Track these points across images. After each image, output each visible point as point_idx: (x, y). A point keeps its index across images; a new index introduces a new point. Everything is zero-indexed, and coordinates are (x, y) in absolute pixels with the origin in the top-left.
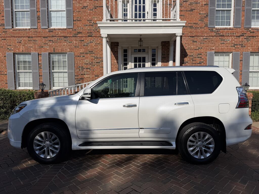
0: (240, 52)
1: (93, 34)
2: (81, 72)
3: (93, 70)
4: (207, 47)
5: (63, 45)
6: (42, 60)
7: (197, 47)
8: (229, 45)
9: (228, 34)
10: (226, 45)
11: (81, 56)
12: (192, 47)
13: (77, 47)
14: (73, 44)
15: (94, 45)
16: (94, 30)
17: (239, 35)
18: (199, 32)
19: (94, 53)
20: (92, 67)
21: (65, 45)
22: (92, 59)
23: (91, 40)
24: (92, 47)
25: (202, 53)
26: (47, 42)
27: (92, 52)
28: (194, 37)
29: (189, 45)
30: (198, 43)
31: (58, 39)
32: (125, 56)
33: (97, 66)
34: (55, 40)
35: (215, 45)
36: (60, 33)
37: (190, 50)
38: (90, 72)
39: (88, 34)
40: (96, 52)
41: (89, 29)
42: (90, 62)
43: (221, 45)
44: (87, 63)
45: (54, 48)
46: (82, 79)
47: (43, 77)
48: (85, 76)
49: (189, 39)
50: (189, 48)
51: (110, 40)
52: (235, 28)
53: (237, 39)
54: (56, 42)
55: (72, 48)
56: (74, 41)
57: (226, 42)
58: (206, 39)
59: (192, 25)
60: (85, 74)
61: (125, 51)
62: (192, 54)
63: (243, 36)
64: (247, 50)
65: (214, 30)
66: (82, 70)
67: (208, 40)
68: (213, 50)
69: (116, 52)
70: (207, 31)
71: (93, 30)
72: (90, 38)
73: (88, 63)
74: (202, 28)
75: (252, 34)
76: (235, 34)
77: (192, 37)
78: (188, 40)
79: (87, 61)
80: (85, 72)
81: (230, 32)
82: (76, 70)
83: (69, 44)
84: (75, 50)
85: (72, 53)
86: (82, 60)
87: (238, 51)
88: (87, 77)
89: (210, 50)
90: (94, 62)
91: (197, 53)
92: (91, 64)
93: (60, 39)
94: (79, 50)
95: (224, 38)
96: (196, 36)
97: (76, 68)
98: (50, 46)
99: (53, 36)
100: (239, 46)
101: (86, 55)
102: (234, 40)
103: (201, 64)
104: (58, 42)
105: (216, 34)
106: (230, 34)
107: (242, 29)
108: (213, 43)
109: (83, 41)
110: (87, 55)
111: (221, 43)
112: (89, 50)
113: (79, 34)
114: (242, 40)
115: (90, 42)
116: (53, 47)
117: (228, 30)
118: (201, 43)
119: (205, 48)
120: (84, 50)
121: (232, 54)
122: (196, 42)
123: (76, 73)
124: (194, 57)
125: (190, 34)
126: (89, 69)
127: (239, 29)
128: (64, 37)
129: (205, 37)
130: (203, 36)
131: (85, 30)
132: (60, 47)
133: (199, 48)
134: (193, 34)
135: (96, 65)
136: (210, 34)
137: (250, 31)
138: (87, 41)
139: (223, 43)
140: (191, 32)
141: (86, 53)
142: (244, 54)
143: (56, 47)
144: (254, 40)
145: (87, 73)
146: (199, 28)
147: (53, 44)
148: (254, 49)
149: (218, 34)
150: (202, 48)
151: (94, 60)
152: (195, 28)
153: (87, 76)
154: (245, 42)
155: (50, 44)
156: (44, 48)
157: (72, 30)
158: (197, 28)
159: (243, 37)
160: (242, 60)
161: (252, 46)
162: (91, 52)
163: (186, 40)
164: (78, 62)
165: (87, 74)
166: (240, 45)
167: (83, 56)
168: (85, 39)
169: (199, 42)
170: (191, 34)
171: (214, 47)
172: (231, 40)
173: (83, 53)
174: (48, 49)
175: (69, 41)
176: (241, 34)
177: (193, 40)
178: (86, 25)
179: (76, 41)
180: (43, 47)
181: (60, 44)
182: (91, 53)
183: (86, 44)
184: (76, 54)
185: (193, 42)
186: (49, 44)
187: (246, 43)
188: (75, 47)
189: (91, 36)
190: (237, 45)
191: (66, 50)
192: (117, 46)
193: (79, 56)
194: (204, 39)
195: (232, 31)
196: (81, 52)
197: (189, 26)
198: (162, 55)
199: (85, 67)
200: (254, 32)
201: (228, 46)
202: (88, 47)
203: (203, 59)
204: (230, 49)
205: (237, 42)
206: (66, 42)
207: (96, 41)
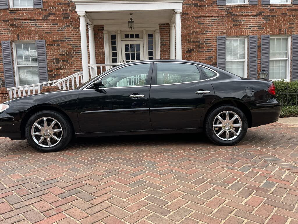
0: (258, 36)
1: (70, 16)
2: (55, 65)
3: (72, 63)
4: (217, 30)
5: (30, 31)
6: (2, 51)
7: (204, 30)
8: (243, 27)
9: (242, 12)
10: (239, 27)
11: (55, 45)
12: (198, 30)
13: (50, 33)
14: (44, 29)
15: (72, 30)
16: (71, 10)
17: (255, 14)
18: (206, 11)
19: (72, 41)
20: (69, 59)
21: (32, 31)
22: (70, 49)
23: (68, 23)
24: (69, 32)
25: (211, 37)
26: (8, 26)
27: (70, 38)
28: (199, 17)
29: (194, 28)
30: (205, 26)
31: (22, 23)
32: (114, 43)
33: (77, 57)
34: (19, 24)
35: (226, 27)
36: (25, 14)
37: (195, 34)
38: (67, 65)
39: (63, 16)
40: (75, 38)
41: (64, 8)
42: (67, 52)
43: (234, 27)
44: (63, 53)
45: (18, 35)
46: (58, 75)
47: (4, 73)
48: (61, 71)
49: (194, 20)
50: (194, 32)
51: (92, 23)
52: (251, 6)
53: (253, 19)
54: (21, 27)
55: (42, 35)
56: (45, 26)
57: (239, 23)
58: (215, 19)
59: (197, 2)
60: (61, 69)
61: (113, 37)
62: (198, 39)
63: (261, 15)
64: (266, 33)
65: (224, 8)
66: (56, 63)
67: (217, 21)
68: (224, 33)
69: (101, 38)
70: (216, 9)
71: (69, 10)
72: (67, 21)
73: (65, 54)
74: (210, 6)
75: (271, 13)
76: (251, 12)
77: (198, 17)
78: (192, 22)
79: (62, 51)
80: (61, 65)
81: (244, 11)
82: (49, 63)
83: (38, 29)
84: (47, 37)
85: (42, 41)
86: (56, 51)
87: (256, 34)
88: (64, 73)
89: (221, 33)
90: (72, 52)
91: (204, 38)
92: (68, 55)
93: (25, 23)
94: (51, 37)
95: (237, 19)
96: (203, 16)
97: (49, 61)
98: (13, 32)
99: (16, 19)
100: (256, 28)
101: (61, 43)
102: (249, 21)
103: (210, 51)
104: (23, 27)
105: (227, 13)
106: (245, 12)
107: (259, 7)
108: (223, 25)
109: (58, 24)
110: (63, 43)
111: (234, 25)
112: (65, 36)
113: (50, 15)
114: (259, 20)
115: (66, 26)
116: (16, 33)
117: (242, 8)
118: (209, 25)
119: (213, 32)
120: (59, 37)
121: (248, 39)
122: (203, 24)
123: (49, 67)
124: (201, 44)
125: (194, 13)
126: (66, 61)
127: (255, 6)
128: (31, 20)
129: (213, 18)
130: (211, 16)
131: (58, 10)
132: (26, 33)
133: (207, 32)
134: (198, 14)
135: (75, 56)
136: (220, 14)
137: (268, 9)
138: (62, 24)
139: (236, 25)
140: (197, 12)
141: (61, 41)
142: (262, 38)
143: (20, 33)
144: (274, 20)
145: (64, 67)
146: (205, 6)
147: (16, 29)
148: (275, 31)
149: (230, 13)
150: (210, 32)
151: (72, 50)
152: (201, 6)
153: (64, 71)
154: (263, 22)
155: (13, 29)
156: (4, 36)
157: (42, 10)
158: (203, 6)
159: (260, 17)
160: (260, 46)
161: (271, 28)
162: (68, 39)
163: (190, 22)
164: (51, 53)
165: (63, 69)
166: (258, 26)
167: (58, 45)
168: (60, 22)
169: (207, 24)
170: (196, 14)
171: (225, 30)
172: (246, 21)
173: (58, 41)
174: (10, 36)
175: (39, 24)
176: (258, 13)
177: (199, 22)
178: (60, 4)
179: (47, 24)
180: (3, 34)
181: (26, 29)
182: (68, 41)
183: (61, 29)
184: (49, 42)
185: (199, 24)
186: (10, 30)
187: (265, 24)
188: (46, 33)
189: (68, 18)
190: (254, 26)
191: (34, 37)
192: (102, 30)
193: (52, 45)
194: (212, 19)
195: (247, 9)
196: (55, 39)
197: (193, 4)
198: (161, 41)
199: (61, 59)
200: (273, 10)
201: (242, 29)
202: (64, 33)
203: (212, 46)
204: (246, 32)
205: (253, 22)
206: (33, 27)
207: (73, 24)
